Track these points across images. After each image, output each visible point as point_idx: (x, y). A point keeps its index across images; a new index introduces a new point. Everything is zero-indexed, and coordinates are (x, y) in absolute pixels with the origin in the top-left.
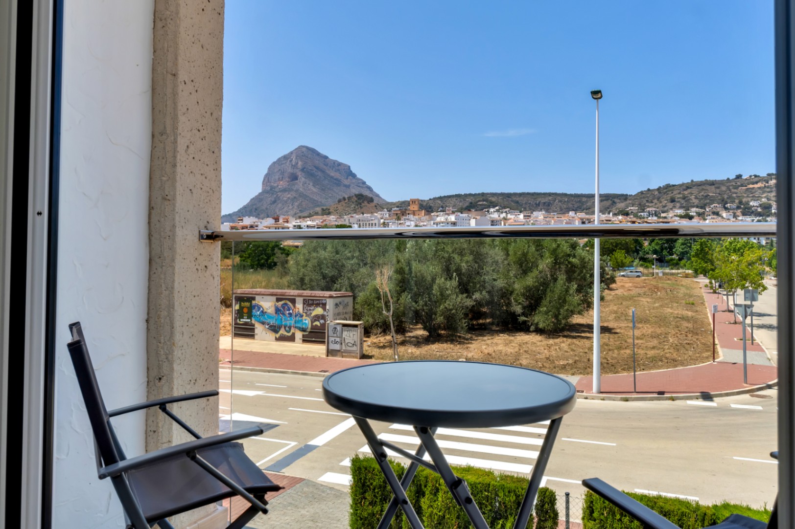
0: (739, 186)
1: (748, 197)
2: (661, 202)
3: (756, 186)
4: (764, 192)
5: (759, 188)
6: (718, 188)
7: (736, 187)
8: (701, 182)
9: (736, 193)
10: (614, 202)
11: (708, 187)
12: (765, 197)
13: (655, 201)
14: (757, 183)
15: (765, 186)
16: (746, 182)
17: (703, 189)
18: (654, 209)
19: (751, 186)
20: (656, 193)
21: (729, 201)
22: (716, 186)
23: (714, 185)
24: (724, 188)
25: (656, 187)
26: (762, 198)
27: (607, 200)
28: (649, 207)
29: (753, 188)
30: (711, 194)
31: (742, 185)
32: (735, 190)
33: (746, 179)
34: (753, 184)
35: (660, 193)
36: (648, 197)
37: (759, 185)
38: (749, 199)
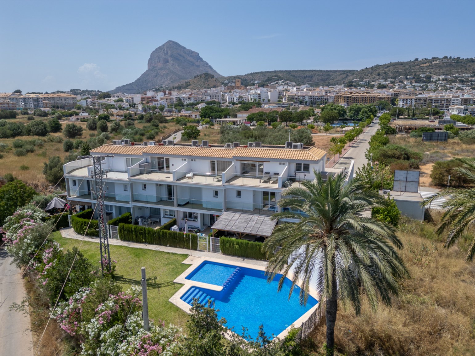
0: (416, 65)
1: (420, 71)
2: (372, 76)
3: (425, 65)
4: (428, 69)
5: (426, 66)
6: (404, 66)
7: (414, 66)
8: (396, 63)
9: (414, 69)
10: (347, 75)
11: (398, 66)
12: (429, 72)
13: (369, 75)
14: (425, 63)
15: (430, 65)
16: (420, 63)
17: (396, 67)
18: (368, 80)
19: (422, 65)
20: (370, 70)
21: (409, 74)
22: (404, 65)
23: (402, 65)
24: (407, 67)
25: (371, 67)
26: (427, 72)
27: (344, 74)
28: (365, 78)
29: (423, 66)
30: (400, 70)
31: (417, 65)
32: (413, 68)
33: (420, 61)
34: (423, 64)
35: (372, 70)
36: (365, 73)
37: (427, 64)
38: (420, 73)
